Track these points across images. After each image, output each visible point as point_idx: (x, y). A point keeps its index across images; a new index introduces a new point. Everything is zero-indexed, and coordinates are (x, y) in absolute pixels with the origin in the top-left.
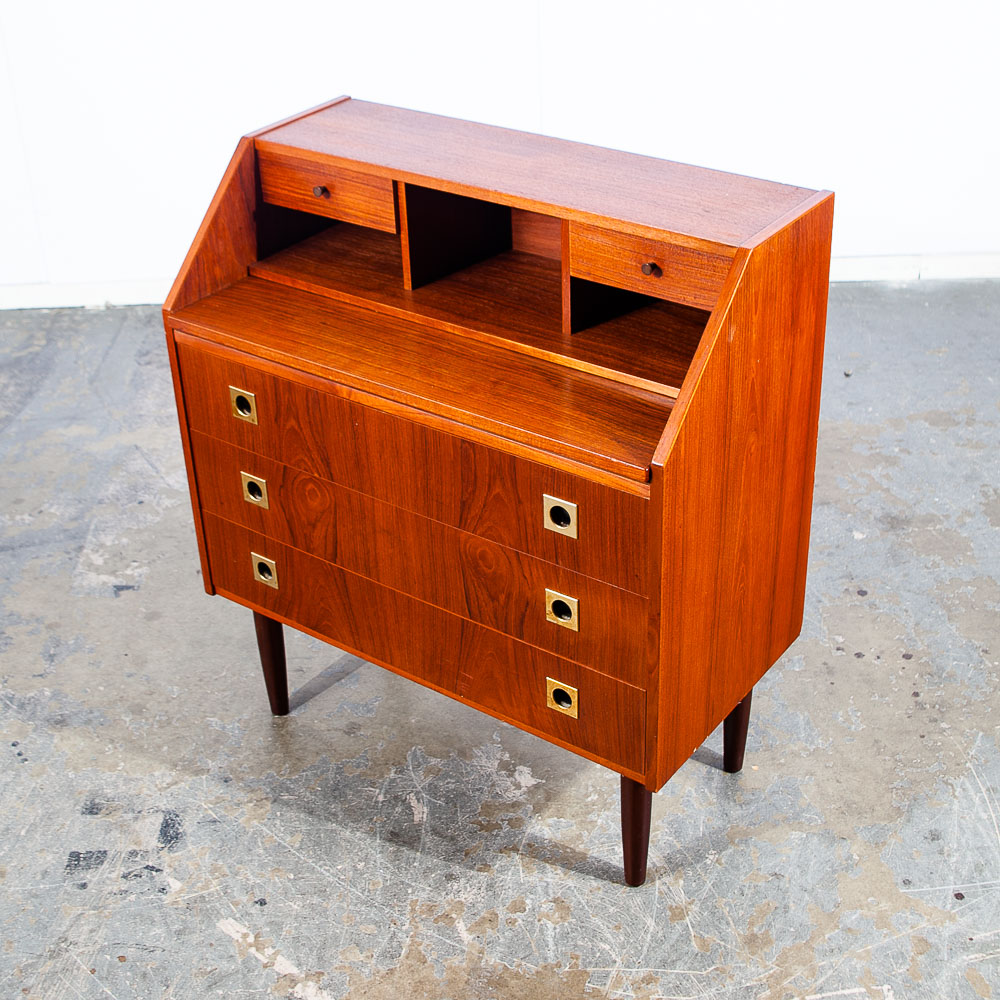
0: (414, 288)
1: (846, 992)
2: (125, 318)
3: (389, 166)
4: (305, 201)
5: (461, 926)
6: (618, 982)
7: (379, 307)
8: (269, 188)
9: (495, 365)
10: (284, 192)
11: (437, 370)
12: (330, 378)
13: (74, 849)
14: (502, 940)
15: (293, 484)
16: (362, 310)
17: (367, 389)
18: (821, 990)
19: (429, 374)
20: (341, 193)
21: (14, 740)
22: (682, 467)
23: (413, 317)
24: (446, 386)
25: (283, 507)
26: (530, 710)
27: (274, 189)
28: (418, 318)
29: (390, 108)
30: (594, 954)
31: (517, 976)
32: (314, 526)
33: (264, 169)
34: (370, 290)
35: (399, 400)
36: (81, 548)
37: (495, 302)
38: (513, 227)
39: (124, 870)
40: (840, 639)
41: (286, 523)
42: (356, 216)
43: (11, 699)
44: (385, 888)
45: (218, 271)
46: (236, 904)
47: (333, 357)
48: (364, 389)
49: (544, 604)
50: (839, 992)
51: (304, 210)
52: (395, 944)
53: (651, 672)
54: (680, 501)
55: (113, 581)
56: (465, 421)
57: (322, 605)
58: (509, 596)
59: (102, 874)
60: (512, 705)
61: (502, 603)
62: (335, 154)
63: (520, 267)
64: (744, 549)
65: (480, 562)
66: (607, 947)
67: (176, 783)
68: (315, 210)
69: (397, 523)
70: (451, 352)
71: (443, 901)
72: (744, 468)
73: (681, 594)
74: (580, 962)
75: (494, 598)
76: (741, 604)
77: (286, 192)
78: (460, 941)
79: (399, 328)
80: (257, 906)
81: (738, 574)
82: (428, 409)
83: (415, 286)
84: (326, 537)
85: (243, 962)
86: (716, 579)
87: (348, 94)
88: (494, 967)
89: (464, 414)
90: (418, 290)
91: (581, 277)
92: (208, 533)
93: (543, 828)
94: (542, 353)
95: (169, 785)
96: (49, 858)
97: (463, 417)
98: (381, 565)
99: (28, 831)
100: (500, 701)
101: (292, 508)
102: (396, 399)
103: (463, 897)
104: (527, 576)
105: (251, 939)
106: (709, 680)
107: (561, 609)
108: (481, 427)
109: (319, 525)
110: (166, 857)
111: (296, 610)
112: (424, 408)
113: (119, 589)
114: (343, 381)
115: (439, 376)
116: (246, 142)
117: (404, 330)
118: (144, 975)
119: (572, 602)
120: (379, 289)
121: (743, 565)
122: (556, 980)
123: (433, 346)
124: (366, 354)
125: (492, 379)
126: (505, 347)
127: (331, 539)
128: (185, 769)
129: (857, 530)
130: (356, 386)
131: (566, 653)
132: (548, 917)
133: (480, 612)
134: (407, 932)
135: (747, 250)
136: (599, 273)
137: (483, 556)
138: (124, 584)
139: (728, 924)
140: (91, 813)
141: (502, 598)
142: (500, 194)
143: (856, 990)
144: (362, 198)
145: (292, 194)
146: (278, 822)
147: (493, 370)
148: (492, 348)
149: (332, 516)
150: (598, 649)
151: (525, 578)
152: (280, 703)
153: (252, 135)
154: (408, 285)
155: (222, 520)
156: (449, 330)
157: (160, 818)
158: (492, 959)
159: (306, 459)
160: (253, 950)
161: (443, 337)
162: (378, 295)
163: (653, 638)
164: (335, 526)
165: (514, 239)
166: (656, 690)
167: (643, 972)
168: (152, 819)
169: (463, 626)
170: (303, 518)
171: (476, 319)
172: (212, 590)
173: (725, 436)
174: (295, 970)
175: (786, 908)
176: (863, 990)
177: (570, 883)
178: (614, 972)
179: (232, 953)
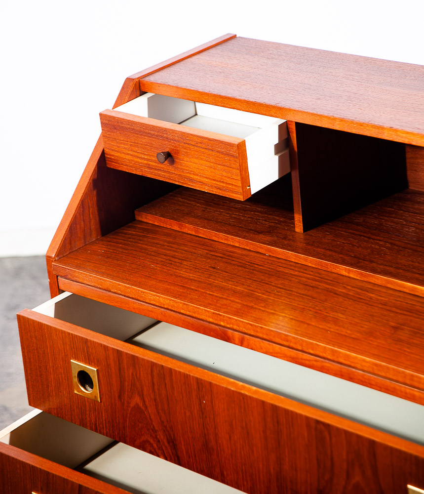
0: (305, 230)
3: (280, 105)
7: (270, 251)
9: (394, 309)
11: (332, 314)
12: (222, 323)
16: (252, 254)
17: (261, 335)
19: (325, 319)
23: (306, 260)
24: (344, 331)
28: (310, 261)
29: (277, 46)
34: (260, 232)
35: (294, 346)
37: (391, 244)
38: (408, 165)
47: (225, 302)
48: (258, 334)
56: (365, 369)
62: (223, 94)
63: (416, 206)
70: (346, 296)
79: (292, 272)
82: (324, 355)
83: (306, 229)
87: (234, 33)
89: (364, 361)
90: (309, 232)
97: (364, 364)
102: (292, 345)
108: (383, 374)
112: (321, 354)
114: (235, 327)
115: (336, 321)
117: (296, 273)
120: (269, 231)
123: (328, 290)
124: (258, 298)
125: (393, 324)
126: (405, 290)
130: (249, 332)
142: (396, 131)
147: (392, 314)
148: (391, 292)
153: (137, 76)
154: (299, 227)
156: (344, 273)
161: (338, 279)
162: (268, 238)
165: (410, 178)
171: (372, 262)
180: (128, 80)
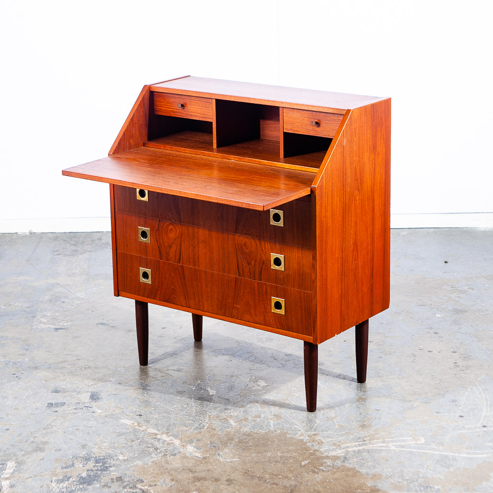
0: (217, 147)
1: (403, 439)
2: (42, 238)
3: (209, 92)
4: (173, 112)
5: (232, 422)
6: (302, 435)
7: (202, 153)
8: (157, 107)
10: (164, 108)
13: (49, 402)
14: (250, 425)
15: (162, 228)
18: (392, 438)
20: (189, 106)
21: (13, 373)
22: (324, 190)
23: (217, 155)
25: (157, 241)
26: (264, 317)
27: (159, 108)
28: (219, 155)
30: (291, 428)
31: (256, 433)
32: (171, 247)
33: (156, 99)
34: (198, 148)
36: (34, 317)
39: (74, 407)
40: (422, 347)
41: (158, 249)
42: (196, 116)
43: (9, 362)
44: (197, 412)
45: (132, 141)
46: (128, 416)
49: (270, 261)
50: (401, 439)
51: (173, 116)
52: (201, 425)
53: (313, 283)
54: (324, 205)
55: (53, 327)
57: (172, 287)
58: (255, 261)
59: (64, 408)
60: (256, 316)
61: (253, 265)
62: (186, 90)
63: (263, 143)
64: (355, 244)
65: (244, 247)
66: (297, 427)
67: (96, 384)
68: (177, 115)
69: (209, 236)
71: (223, 415)
72: (353, 205)
73: (326, 249)
74: (285, 430)
75: (249, 264)
76: (355, 272)
77: (165, 108)
78: (231, 425)
80: (138, 416)
81: (353, 255)
83: (218, 147)
84: (176, 251)
85: (133, 430)
86: (342, 252)
88: (246, 431)
91: (288, 132)
92: (119, 263)
93: (270, 396)
94: (271, 163)
95: (92, 385)
96: (38, 404)
98: (200, 259)
99: (26, 398)
100: (251, 315)
101: (161, 240)
103: (232, 414)
104: (263, 249)
105: (136, 424)
106: (341, 301)
107: (277, 262)
109: (173, 245)
110: (93, 404)
111: (159, 293)
113: (57, 329)
116: (147, 88)
118: (88, 433)
119: (281, 257)
120: (202, 148)
121: (355, 252)
122: (274, 434)
127: (178, 251)
128: (98, 380)
129: (438, 314)
131: (280, 283)
132: (271, 419)
133: (243, 272)
134: (207, 423)
135: (350, 110)
136: (295, 129)
137: (245, 244)
138: (59, 327)
139: (353, 422)
140: (56, 392)
141: (253, 262)
142: (255, 99)
143: (408, 438)
144: (199, 107)
145: (167, 109)
146: (146, 395)
149: (179, 240)
150: (293, 278)
151: (263, 250)
152: (144, 359)
154: (215, 146)
155: (127, 254)
157: (90, 394)
158: (246, 429)
159: (169, 214)
160: (137, 427)
163: (314, 266)
164: (180, 245)
165: (261, 134)
166: (316, 291)
167: (313, 433)
168: (86, 394)
169: (236, 281)
170: (166, 244)
171: (244, 155)
172: (117, 293)
173: (343, 186)
174: (157, 432)
175: (380, 418)
176: (411, 438)
177: (282, 411)
178: (300, 433)
179: (128, 427)
180: (145, 86)
